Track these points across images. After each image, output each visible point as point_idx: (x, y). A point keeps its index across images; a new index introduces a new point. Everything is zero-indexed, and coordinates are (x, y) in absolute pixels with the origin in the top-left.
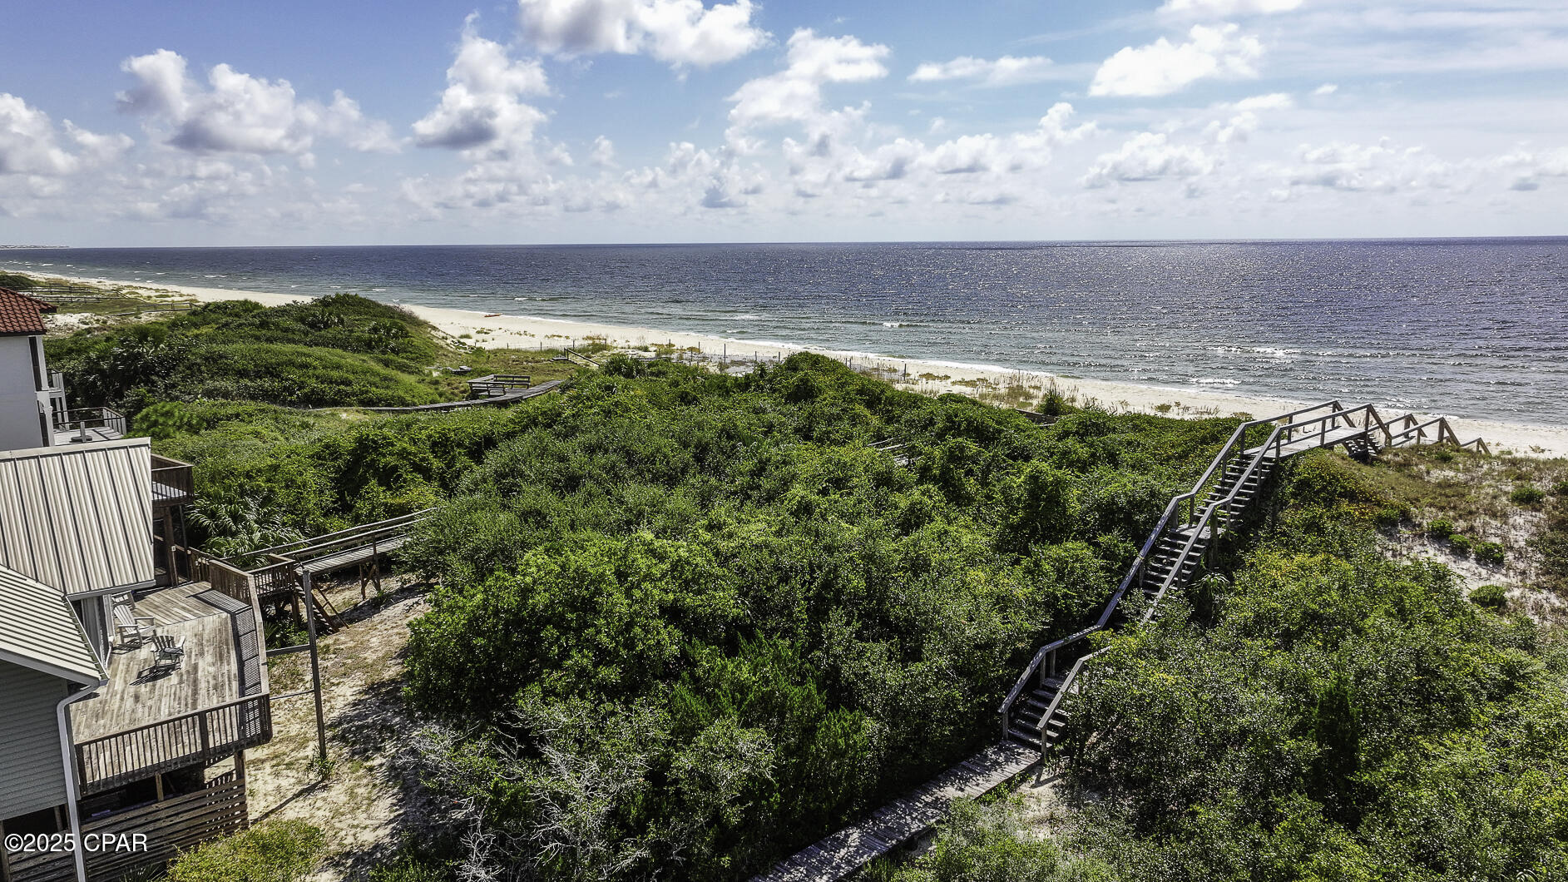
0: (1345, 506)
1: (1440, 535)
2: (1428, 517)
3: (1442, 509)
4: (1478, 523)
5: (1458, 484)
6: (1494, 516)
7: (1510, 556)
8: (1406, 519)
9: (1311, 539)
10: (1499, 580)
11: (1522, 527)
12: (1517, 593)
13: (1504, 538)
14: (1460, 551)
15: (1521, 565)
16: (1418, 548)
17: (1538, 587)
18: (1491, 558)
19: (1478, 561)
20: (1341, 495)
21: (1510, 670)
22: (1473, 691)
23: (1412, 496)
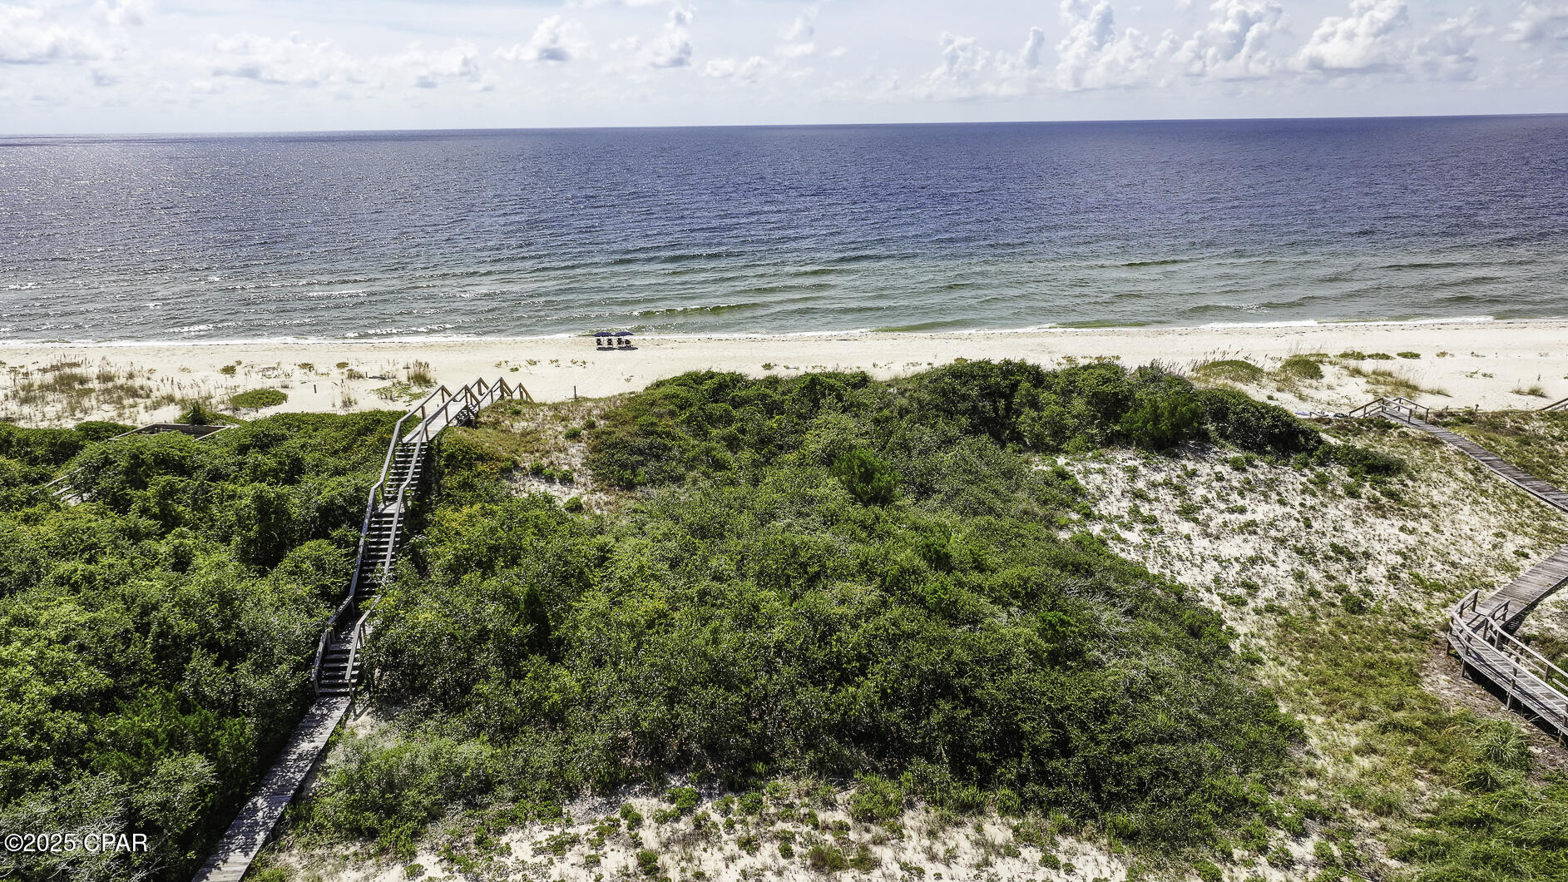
0: (481, 467)
1: (537, 472)
2: (527, 462)
3: (532, 453)
4: (553, 459)
5: (531, 432)
6: (561, 451)
7: (575, 475)
8: (516, 465)
9: (469, 495)
10: (574, 493)
11: (575, 456)
12: (585, 498)
13: (570, 465)
14: (550, 479)
15: (582, 480)
16: (528, 484)
17: (594, 491)
18: (567, 480)
19: (561, 483)
20: (476, 459)
21: (601, 548)
22: (587, 565)
23: (514, 447)
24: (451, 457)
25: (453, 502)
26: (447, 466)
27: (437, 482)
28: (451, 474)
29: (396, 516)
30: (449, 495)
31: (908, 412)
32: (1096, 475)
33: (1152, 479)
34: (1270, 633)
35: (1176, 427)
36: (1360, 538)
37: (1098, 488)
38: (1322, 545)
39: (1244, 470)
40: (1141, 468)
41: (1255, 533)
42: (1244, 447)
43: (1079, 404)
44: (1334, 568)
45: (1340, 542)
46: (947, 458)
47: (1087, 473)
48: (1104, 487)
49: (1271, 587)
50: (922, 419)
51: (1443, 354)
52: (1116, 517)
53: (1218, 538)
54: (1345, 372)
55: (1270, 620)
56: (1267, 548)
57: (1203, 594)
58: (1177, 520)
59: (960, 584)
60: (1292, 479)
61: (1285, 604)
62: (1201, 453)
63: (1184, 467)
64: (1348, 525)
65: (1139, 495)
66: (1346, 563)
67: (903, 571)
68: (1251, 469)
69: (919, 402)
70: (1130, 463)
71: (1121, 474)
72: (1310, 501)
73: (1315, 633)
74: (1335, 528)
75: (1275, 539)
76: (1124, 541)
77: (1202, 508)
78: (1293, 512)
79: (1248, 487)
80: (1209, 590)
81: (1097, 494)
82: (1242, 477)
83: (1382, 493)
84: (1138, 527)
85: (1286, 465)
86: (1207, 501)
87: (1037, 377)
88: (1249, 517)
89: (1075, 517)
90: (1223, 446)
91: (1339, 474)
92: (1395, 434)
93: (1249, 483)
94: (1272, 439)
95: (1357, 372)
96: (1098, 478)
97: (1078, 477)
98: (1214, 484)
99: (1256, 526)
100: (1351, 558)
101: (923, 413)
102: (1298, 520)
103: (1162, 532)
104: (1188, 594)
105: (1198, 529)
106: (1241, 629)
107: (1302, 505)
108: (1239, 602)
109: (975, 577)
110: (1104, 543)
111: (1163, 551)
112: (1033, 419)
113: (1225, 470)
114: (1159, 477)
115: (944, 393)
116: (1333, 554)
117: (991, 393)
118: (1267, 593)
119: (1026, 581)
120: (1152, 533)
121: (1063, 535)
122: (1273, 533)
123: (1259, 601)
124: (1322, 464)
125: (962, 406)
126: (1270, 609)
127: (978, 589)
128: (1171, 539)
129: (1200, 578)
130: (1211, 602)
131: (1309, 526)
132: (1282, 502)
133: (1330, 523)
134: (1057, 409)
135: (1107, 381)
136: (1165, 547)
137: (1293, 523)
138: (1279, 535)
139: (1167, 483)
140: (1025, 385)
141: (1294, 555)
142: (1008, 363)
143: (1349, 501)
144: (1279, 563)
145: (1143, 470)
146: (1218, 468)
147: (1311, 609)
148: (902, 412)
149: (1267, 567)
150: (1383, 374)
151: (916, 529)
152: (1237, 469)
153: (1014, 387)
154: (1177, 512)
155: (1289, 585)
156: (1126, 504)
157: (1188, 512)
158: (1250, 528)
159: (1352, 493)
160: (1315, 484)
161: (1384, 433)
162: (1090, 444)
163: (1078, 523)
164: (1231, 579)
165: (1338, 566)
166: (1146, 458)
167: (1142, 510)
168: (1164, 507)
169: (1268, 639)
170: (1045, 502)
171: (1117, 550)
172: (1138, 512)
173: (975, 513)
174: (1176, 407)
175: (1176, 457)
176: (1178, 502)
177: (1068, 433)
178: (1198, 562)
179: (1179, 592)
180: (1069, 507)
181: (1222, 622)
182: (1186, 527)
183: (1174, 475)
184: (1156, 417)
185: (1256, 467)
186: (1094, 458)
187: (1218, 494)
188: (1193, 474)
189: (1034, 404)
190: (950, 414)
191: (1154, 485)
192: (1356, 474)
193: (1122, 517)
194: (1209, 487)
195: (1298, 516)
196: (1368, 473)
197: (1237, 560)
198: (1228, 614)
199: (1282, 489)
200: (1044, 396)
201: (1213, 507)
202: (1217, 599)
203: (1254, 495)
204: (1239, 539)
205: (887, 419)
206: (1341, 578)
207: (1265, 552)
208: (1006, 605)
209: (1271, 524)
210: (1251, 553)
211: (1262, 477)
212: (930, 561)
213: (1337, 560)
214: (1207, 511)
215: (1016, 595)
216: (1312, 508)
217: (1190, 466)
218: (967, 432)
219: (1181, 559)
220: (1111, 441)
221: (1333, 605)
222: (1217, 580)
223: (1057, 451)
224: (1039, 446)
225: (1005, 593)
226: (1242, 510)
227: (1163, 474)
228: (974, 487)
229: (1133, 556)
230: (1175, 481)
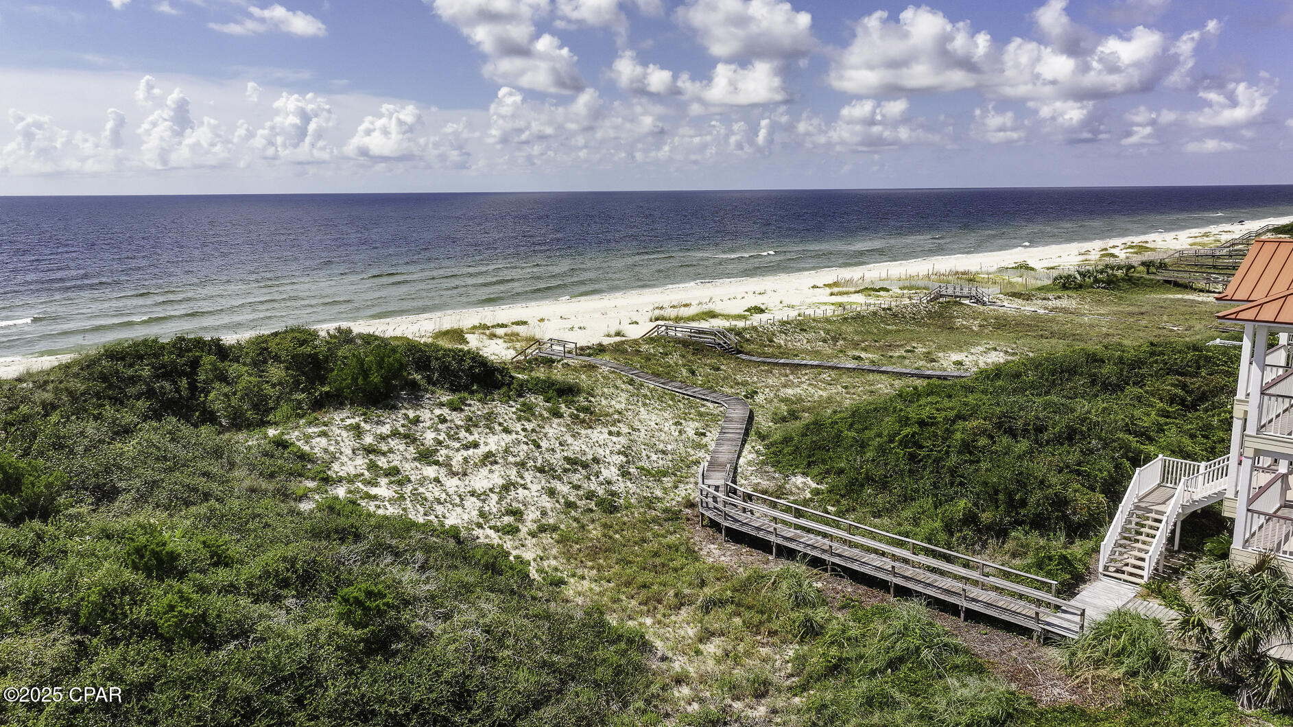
31: (54, 407)
32: (318, 439)
33: (378, 432)
34: (554, 551)
35: (386, 380)
36: (584, 447)
37: (326, 451)
38: (557, 459)
39: (462, 410)
40: (362, 424)
41: (496, 463)
42: (453, 389)
43: (276, 372)
44: (576, 478)
45: (570, 454)
46: (130, 447)
47: (308, 438)
48: (332, 449)
49: (533, 508)
50: (80, 412)
51: (542, 320)
52: (356, 476)
53: (465, 474)
54: (485, 337)
55: (547, 539)
56: (513, 473)
57: (476, 531)
58: (419, 466)
60: (506, 411)
61: (551, 521)
62: (416, 402)
63: (406, 416)
64: (570, 440)
65: (369, 450)
66: (583, 472)
68: (466, 408)
69: (70, 393)
70: (349, 422)
71: (344, 434)
72: (529, 426)
73: (592, 540)
74: (561, 444)
75: (516, 464)
76: (375, 498)
77: (438, 451)
78: (520, 437)
79: (470, 425)
80: (480, 526)
81: (327, 457)
82: (462, 415)
83: (577, 410)
84: (384, 481)
85: (493, 400)
86: (440, 443)
87: (222, 352)
88: (483, 449)
89: (311, 484)
90: (433, 393)
91: (537, 400)
92: (560, 366)
93: (471, 419)
94: (474, 378)
95: (493, 336)
96: (323, 442)
97: (298, 443)
98: (440, 426)
99: (494, 455)
100: (585, 466)
101: (78, 405)
102: (527, 444)
103: (409, 481)
104: (463, 534)
105: (443, 471)
106: (528, 555)
107: (524, 430)
108: (512, 531)
110: (354, 503)
111: (419, 499)
112: (226, 395)
113: (445, 411)
114: (386, 430)
115: (104, 378)
116: (568, 466)
117: (169, 373)
118: (531, 515)
120: (400, 483)
121: (305, 506)
122: (511, 459)
123: (529, 524)
124: (520, 396)
125: (131, 390)
126: (543, 529)
128: (422, 485)
129: (466, 517)
130: (487, 537)
131: (539, 447)
132: (507, 431)
133: (553, 440)
134: (254, 379)
135: (303, 343)
136: (419, 494)
137: (525, 447)
138: (518, 459)
139: (395, 434)
140: (208, 360)
141: (538, 474)
142: (181, 339)
143: (556, 421)
144: (529, 485)
145: (367, 427)
146: (438, 412)
147: (576, 520)
148: (49, 408)
149: (520, 490)
150: (513, 334)
151: (108, 537)
152: (455, 410)
153: (195, 364)
154: (415, 459)
155: (546, 502)
156: (361, 462)
157: (426, 456)
158: (489, 459)
159: (558, 414)
160: (525, 412)
161: (550, 367)
162: (298, 412)
163: (317, 490)
164: (494, 510)
165: (578, 476)
166: (364, 414)
167: (380, 464)
168: (400, 455)
169: (555, 558)
170: (272, 476)
171: (372, 509)
172: (377, 466)
173: (187, 504)
174: (382, 359)
175: (394, 408)
176: (411, 449)
177: (271, 405)
178: (458, 501)
179: (454, 533)
180: (300, 475)
181: (508, 554)
182: (430, 472)
183: (398, 425)
184: (365, 373)
185: (470, 405)
186: (310, 424)
187: (448, 435)
188: (417, 421)
189: (223, 378)
190: (118, 401)
191: (383, 438)
192: (550, 399)
193: (362, 474)
194: (437, 430)
195: (525, 440)
196: (560, 397)
197: (491, 490)
198: (508, 544)
199: (501, 421)
200: (233, 369)
201: (447, 447)
202: (491, 533)
203: (480, 430)
204: (484, 471)
206: (586, 486)
207: (513, 477)
208: (276, 599)
209: (506, 451)
210: (501, 482)
211: (479, 413)
213: (575, 471)
214: (443, 452)
216: (533, 430)
217: (411, 414)
218: (146, 418)
219: (440, 503)
220: (319, 404)
221: (591, 511)
222: (482, 514)
223: (264, 424)
224: (238, 422)
225: (269, 585)
226: (476, 445)
227: (388, 426)
228: (177, 474)
229: (391, 511)
230: (401, 430)
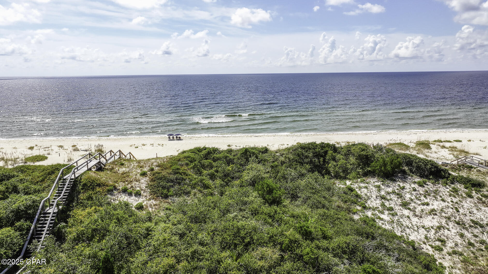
0: (98, 189)
1: (125, 191)
2: (121, 186)
3: (124, 182)
4: (133, 185)
5: (126, 173)
6: (137, 181)
7: (142, 192)
8: (115, 188)
9: (90, 202)
10: (141, 200)
11: (144, 182)
12: (145, 203)
13: (140, 187)
14: (130, 194)
15: (145, 194)
16: (120, 196)
17: (150, 199)
18: (138, 194)
19: (135, 196)
20: (96, 186)
21: (147, 229)
22: (140, 238)
23: (116, 180)
24: (85, 185)
25: (82, 206)
26: (82, 189)
27: (77, 196)
28: (83, 193)
29: (52, 214)
30: (81, 203)
31: (284, 163)
32: (364, 189)
33: (387, 190)
34: (459, 266)
35: (393, 169)
36: (482, 217)
37: (366, 195)
38: (467, 220)
39: (424, 187)
40: (381, 186)
41: (436, 215)
42: (421, 176)
43: (352, 160)
44: (476, 231)
45: (474, 219)
46: (302, 183)
47: (360, 188)
48: (368, 194)
49: (451, 241)
50: (290, 166)
51: (470, 141)
52: (376, 208)
53: (421, 217)
54: (440, 147)
55: (456, 258)
56: (444, 221)
57: (423, 246)
58: (402, 209)
59: (318, 248)
60: (444, 190)
61: (460, 250)
62: (404, 179)
63: (399, 186)
64: (475, 211)
65: (383, 198)
66: (480, 229)
67: (291, 241)
68: (426, 186)
69: (289, 159)
70: (376, 184)
71: (374, 189)
72: (455, 200)
73: (480, 266)
74: (470, 212)
75: (446, 217)
76: (382, 219)
77: (410, 203)
78: (449, 205)
79: (427, 194)
80: (425, 243)
81: (366, 197)
82: (424, 189)
83: (482, 196)
84: (386, 212)
85: (439, 184)
86: (412, 200)
87: (335, 149)
88: (430, 207)
89: (359, 208)
90: (412, 176)
91: (461, 187)
92: (475, 170)
93: (427, 192)
94: (431, 173)
95: (443, 147)
96: (365, 191)
97: (357, 190)
98: (413, 192)
99: (435, 211)
100: (482, 226)
101: (291, 164)
102: (452, 209)
103: (397, 215)
104: (417, 245)
105: (412, 213)
106: (446, 264)
107: (452, 202)
108: (440, 249)
109: (324, 243)
110: (374, 221)
111: (400, 224)
112: (334, 166)
113: (416, 186)
114: (390, 190)
115: (298, 155)
116: (472, 224)
117: (317, 155)
118: (450, 244)
119: (348, 244)
120: (393, 215)
121: (356, 217)
122: (443, 214)
123: (448, 248)
124: (452, 183)
125: (306, 160)
126: (455, 253)
127: (326, 250)
128: (402, 218)
129: (419, 237)
130: (427, 249)
131: (458, 211)
132: (443, 200)
133: (466, 210)
134: (344, 161)
135: (363, 150)
136: (400, 222)
137: (451, 210)
138: (447, 215)
139: (394, 192)
140: (330, 152)
141: (456, 225)
142: (323, 143)
143: (469, 199)
144: (451, 229)
145: (383, 187)
146: (413, 186)
147: (473, 253)
148: (283, 163)
149: (446, 230)
150: (453, 147)
152: (421, 186)
153: (326, 152)
154: (400, 205)
155: (458, 240)
156: (379, 202)
157: (405, 205)
158: (433, 212)
159: (471, 197)
160: (453, 192)
161: (470, 170)
162: (358, 176)
163: (361, 211)
164: (432, 237)
165: (477, 230)
166: (383, 181)
167: (386, 204)
168: (394, 203)
169: (459, 269)
170: (346, 202)
171: (380, 224)
172: (385, 205)
173: (317, 208)
174: (393, 161)
175: (395, 181)
176: (399, 200)
177: (349, 171)
178: (416, 229)
179: (412, 244)
180: (356, 203)
181: (436, 260)
182: (406, 212)
183: (395, 188)
184: (385, 165)
185: (428, 185)
186: (362, 182)
187: (416, 197)
188: (403, 188)
189: (334, 159)
190: (302, 164)
191: (388, 193)
192: (468, 187)
193: (379, 208)
194: (412, 194)
195: (452, 207)
196: (473, 187)
197: (432, 227)
198: (437, 256)
199: (441, 195)
200: (338, 156)
201: (415, 203)
202: (429, 248)
203: (430, 197)
204: (430, 217)
205: (276, 166)
206: (481, 236)
207: (443, 223)
208: (341, 257)
209: (442, 210)
210: (437, 224)
211: (431, 189)
212: (303, 235)
213: (476, 228)
214: (413, 204)
215: (344, 252)
216: (457, 203)
217: (401, 185)
218: (309, 171)
219: (408, 228)
220: (366, 174)
221: (482, 250)
222: (426, 238)
223: (345, 178)
224: (337, 176)
225: (339, 251)
226: (428, 204)
227: (391, 188)
228: (315, 195)
229: (388, 227)
230: (396, 191)
